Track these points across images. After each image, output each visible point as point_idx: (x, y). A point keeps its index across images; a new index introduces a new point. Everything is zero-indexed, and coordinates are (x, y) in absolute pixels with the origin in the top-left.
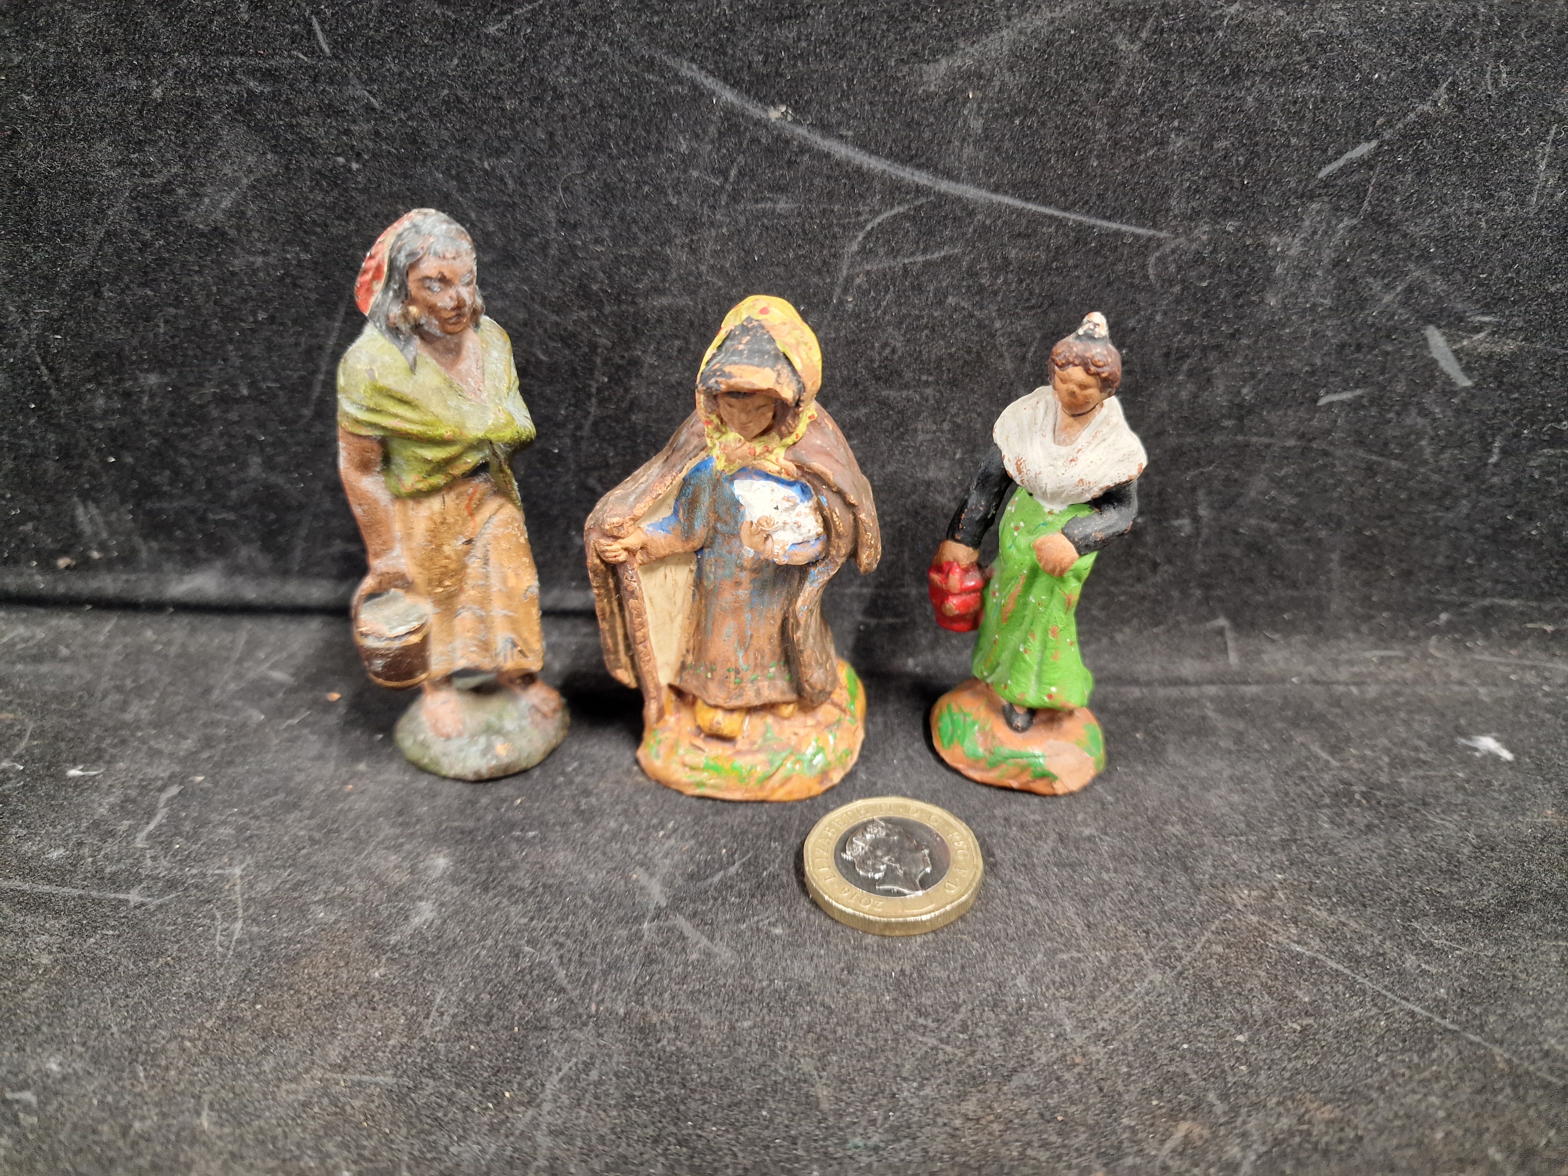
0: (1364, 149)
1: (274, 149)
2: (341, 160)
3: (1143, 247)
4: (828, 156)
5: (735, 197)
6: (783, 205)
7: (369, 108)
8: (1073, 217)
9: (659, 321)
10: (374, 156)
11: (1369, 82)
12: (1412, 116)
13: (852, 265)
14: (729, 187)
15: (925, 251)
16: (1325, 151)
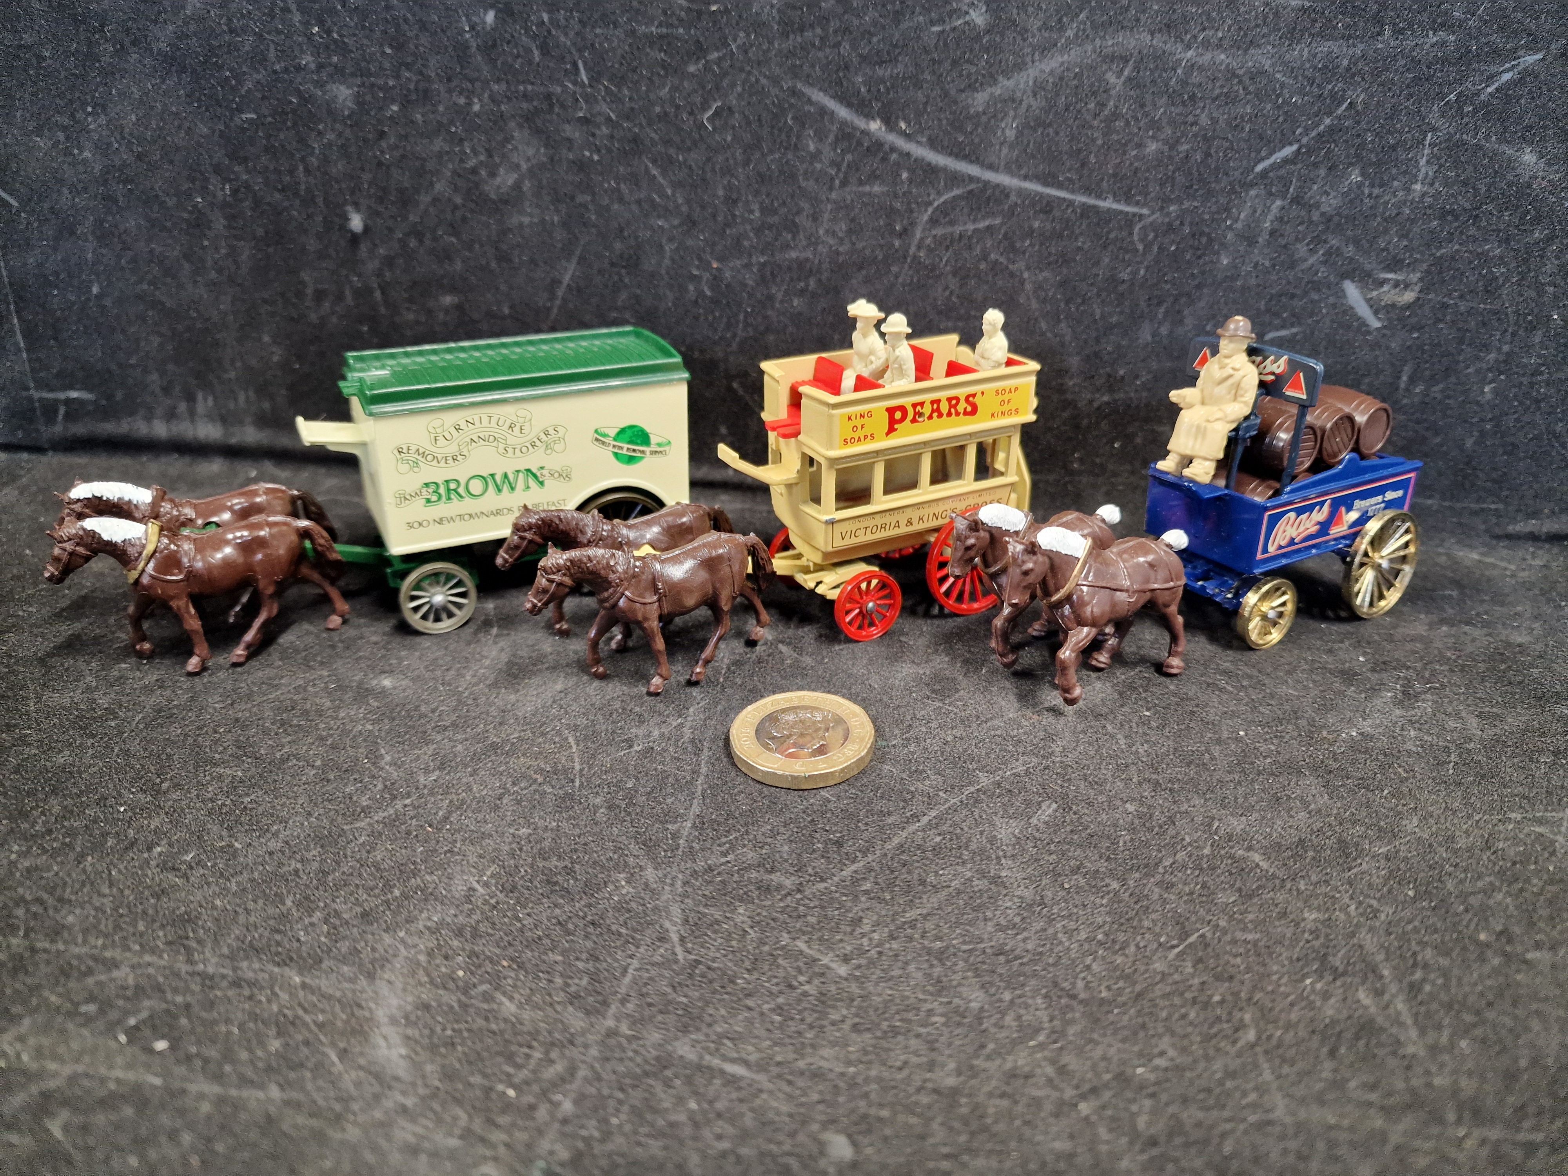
0: (1288, 151)
1: (546, 146)
2: (587, 154)
3: (1129, 221)
4: (908, 154)
5: (844, 183)
6: (877, 189)
7: (609, 119)
8: (1081, 199)
9: (790, 269)
10: (609, 150)
11: (1289, 104)
12: (1322, 128)
13: (924, 230)
14: (841, 175)
15: (975, 221)
16: (1259, 152)
